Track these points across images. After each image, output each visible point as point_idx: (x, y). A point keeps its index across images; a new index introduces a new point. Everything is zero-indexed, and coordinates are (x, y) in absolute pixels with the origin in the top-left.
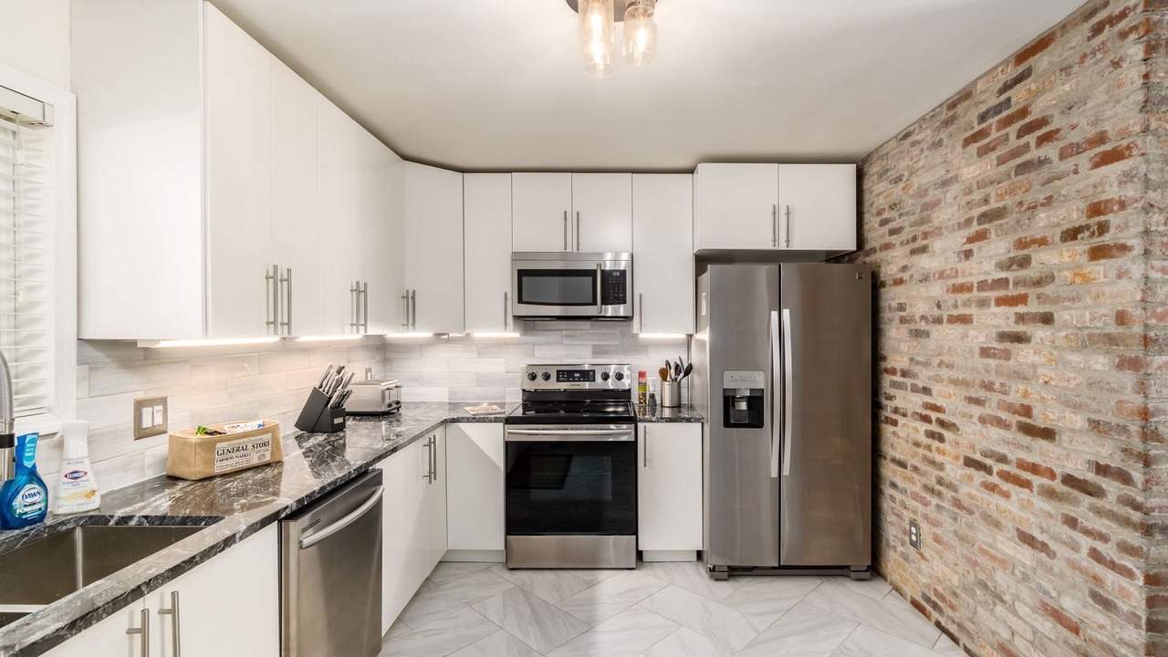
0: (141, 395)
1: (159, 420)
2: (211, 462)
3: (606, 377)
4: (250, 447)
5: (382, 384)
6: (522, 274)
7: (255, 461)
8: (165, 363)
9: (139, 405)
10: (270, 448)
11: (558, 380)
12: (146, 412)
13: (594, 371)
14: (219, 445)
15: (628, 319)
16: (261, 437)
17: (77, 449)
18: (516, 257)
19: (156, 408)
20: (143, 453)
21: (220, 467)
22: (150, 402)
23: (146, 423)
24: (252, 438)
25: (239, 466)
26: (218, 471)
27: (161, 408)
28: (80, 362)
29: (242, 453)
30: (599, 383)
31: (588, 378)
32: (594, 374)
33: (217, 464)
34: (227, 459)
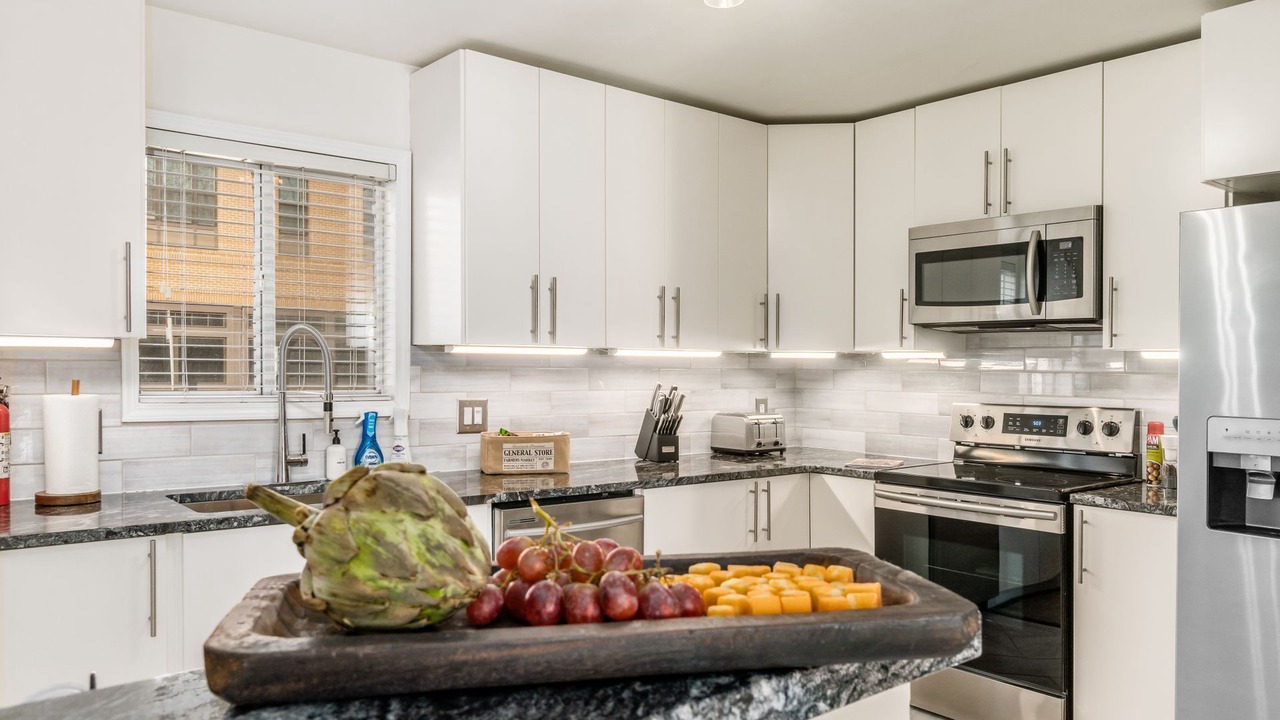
0: (464, 397)
1: (478, 420)
2: (499, 460)
3: (1086, 428)
4: (533, 452)
5: (750, 417)
6: (922, 259)
7: (539, 467)
8: (485, 370)
9: (462, 405)
10: (552, 456)
11: (1005, 430)
12: (468, 411)
13: (1066, 418)
14: (505, 446)
15: (1092, 324)
16: (542, 444)
17: (401, 428)
18: (914, 235)
19: (477, 409)
20: (465, 446)
21: (506, 467)
22: (472, 404)
23: (468, 421)
24: (535, 444)
25: (524, 469)
26: (505, 470)
27: (480, 409)
28: (413, 363)
29: (526, 457)
30: (1073, 440)
31: (1055, 429)
32: (1066, 424)
33: (505, 463)
34: (513, 460)
